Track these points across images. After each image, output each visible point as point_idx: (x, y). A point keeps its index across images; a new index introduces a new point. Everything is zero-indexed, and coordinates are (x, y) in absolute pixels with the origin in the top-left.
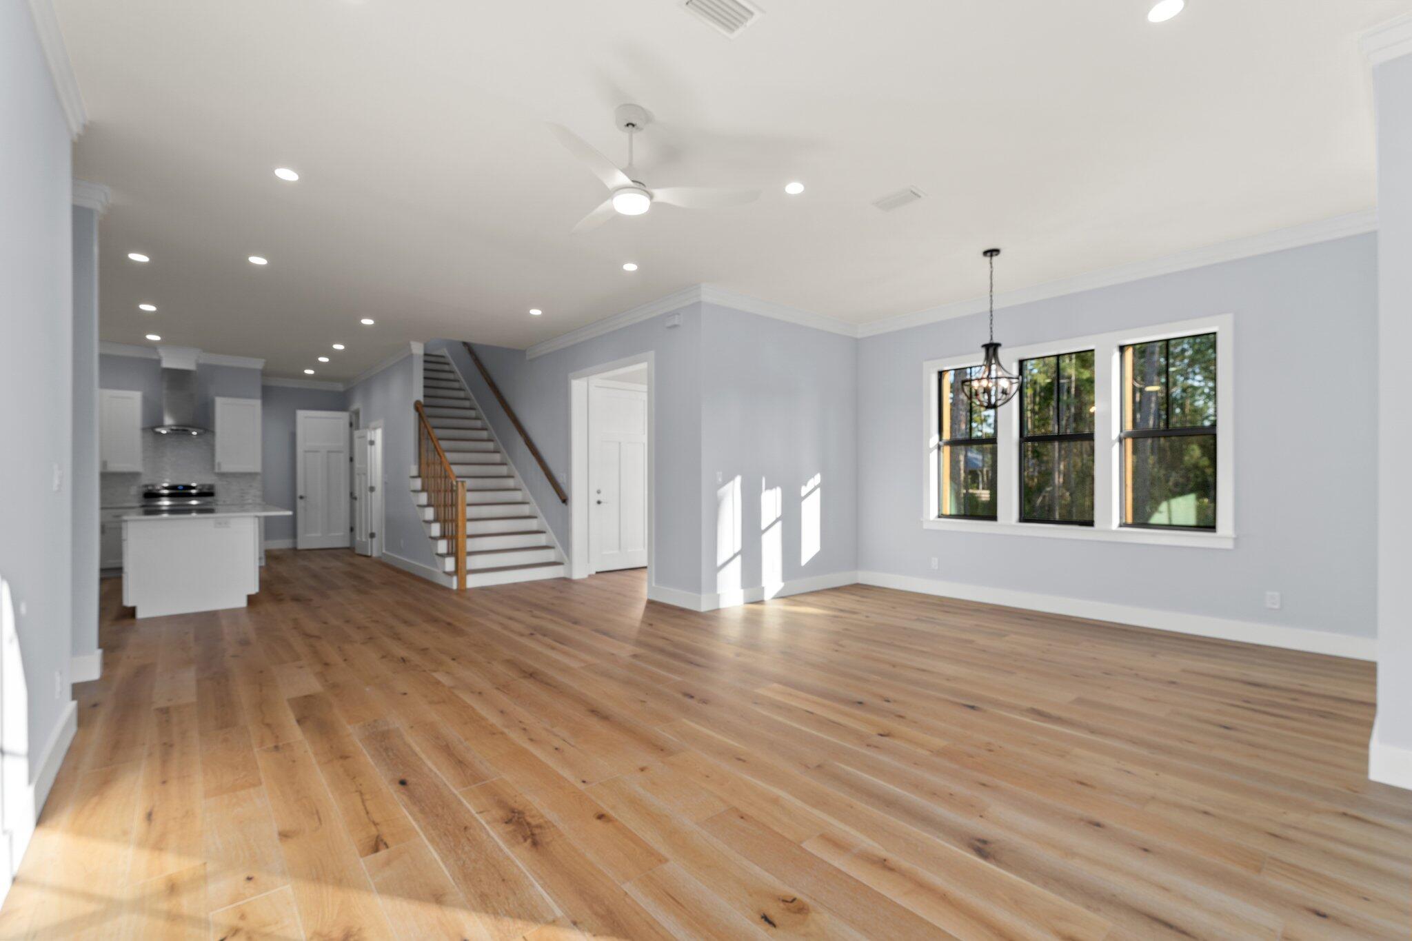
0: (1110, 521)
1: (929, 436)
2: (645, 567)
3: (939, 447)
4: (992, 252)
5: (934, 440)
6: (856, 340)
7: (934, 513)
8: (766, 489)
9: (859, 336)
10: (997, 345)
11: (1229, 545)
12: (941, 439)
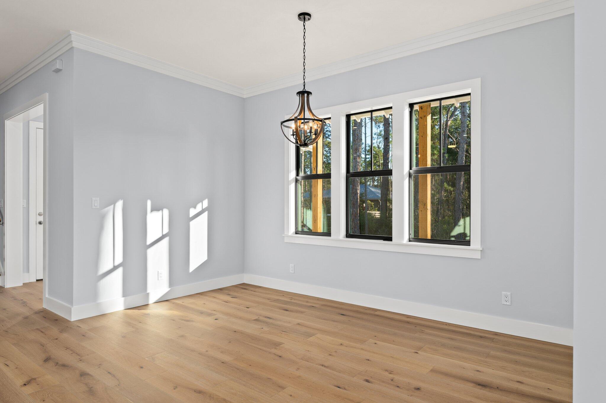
0: (402, 237)
1: (288, 172)
2: (42, 280)
3: (297, 181)
4: (304, 16)
5: (293, 174)
6: (244, 99)
7: (292, 229)
8: (152, 211)
9: (245, 97)
10: (309, 93)
11: (478, 256)
12: (298, 174)
